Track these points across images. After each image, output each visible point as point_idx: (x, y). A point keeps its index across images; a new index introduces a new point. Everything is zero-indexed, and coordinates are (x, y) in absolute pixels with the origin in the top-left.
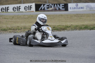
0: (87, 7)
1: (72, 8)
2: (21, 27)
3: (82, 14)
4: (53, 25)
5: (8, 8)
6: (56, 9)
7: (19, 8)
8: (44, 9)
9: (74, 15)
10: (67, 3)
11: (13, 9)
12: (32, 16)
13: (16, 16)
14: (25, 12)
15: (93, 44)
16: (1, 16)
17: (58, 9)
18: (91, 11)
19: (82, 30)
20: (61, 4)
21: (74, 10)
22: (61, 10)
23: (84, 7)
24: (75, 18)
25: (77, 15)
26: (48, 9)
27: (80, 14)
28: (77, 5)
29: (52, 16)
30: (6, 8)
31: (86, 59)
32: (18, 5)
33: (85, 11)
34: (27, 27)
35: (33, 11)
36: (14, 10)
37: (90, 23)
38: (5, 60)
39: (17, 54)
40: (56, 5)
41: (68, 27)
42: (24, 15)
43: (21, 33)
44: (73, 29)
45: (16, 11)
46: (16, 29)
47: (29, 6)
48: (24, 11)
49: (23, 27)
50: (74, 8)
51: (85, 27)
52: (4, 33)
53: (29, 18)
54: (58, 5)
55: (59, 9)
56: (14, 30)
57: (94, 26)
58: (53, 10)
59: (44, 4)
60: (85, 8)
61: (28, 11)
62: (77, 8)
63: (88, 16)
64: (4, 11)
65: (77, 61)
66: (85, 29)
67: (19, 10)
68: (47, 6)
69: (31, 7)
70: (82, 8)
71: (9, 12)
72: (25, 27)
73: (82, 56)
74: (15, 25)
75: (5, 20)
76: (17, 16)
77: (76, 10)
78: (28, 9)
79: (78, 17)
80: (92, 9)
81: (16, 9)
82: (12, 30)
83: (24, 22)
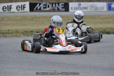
0: (91, 7)
2: (12, 31)
3: (86, 16)
6: (54, 9)
7: (10, 8)
8: (40, 9)
10: (68, 2)
11: (3, 9)
12: (25, 17)
13: (6, 17)
14: (18, 12)
15: (98, 52)
17: (56, 9)
18: (96, 11)
20: (61, 3)
22: (60, 10)
23: (88, 7)
26: (45, 9)
28: (79, 5)
29: (49, 17)
32: (9, 4)
33: (89, 12)
34: (20, 31)
35: (27, 12)
36: (5, 10)
37: (96, 26)
39: (8, 63)
40: (54, 5)
42: (16, 16)
43: (13, 37)
45: (7, 11)
46: (7, 33)
47: (22, 5)
48: (16, 11)
49: (15, 30)
50: (77, 8)
53: (22, 20)
54: (57, 5)
55: (58, 9)
56: (4, 33)
57: (100, 30)
58: (51, 11)
59: (40, 2)
60: (89, 8)
61: (21, 11)
62: (79, 8)
63: (93, 18)
67: (10, 10)
68: (44, 5)
69: (25, 6)
70: (85, 8)
72: (17, 31)
73: (86, 66)
74: (5, 28)
76: (8, 17)
78: (21, 9)
80: (98, 9)
81: (6, 8)
82: (1, 33)
83: (16, 24)
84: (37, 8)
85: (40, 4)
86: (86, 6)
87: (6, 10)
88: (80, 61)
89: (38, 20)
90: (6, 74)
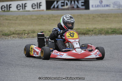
0: (114, 5)
1: (94, 6)
2: (28, 31)
3: (108, 14)
5: (11, 6)
6: (73, 7)
7: (25, 6)
8: (58, 7)
9: (97, 15)
11: (17, 7)
12: (42, 16)
13: (21, 16)
14: (33, 11)
16: (2, 17)
17: (75, 7)
18: (119, 9)
19: (109, 34)
20: (80, 0)
21: (97, 8)
22: (80, 8)
23: (110, 5)
24: (99, 19)
25: (102, 14)
26: (63, 7)
27: (105, 14)
28: (101, 2)
30: (7, 5)
31: (115, 73)
32: (24, 2)
33: (112, 10)
35: (43, 10)
36: (19, 8)
38: (8, 74)
40: (73, 2)
41: (89, 31)
42: (32, 15)
43: (29, 38)
44: (96, 33)
45: (21, 10)
46: (22, 34)
47: (37, 3)
48: (32, 9)
49: (31, 31)
50: (98, 5)
51: (113, 31)
52: (6, 39)
53: (38, 19)
54: (76, 2)
55: (78, 7)
56: (19, 34)
58: (70, 9)
60: (112, 6)
61: (36, 9)
63: (117, 17)
64: (5, 10)
65: (105, 76)
66: (112, 34)
67: (25, 9)
68: (62, 3)
70: (107, 6)
71: (12, 12)
72: (33, 31)
74: (20, 28)
75: (7, 21)
76: (23, 16)
77: (99, 8)
78: (36, 7)
79: (103, 17)
81: (20, 7)
82: (16, 34)
83: (32, 24)
84: (54, 6)
85: (57, 2)
86: (108, 4)
88: (104, 63)
89: (55, 19)
90: (23, 78)
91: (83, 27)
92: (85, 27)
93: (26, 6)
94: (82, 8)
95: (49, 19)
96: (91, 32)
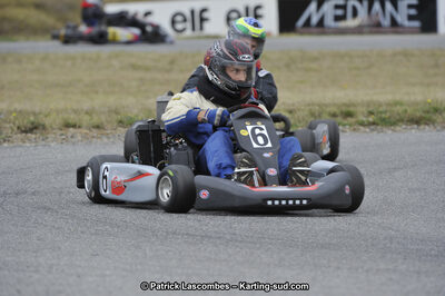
4: (367, 98)
6: (378, 25)
8: (321, 23)
11: (173, 23)
13: (187, 56)
22: (402, 26)
26: (342, 24)
29: (358, 56)
36: (179, 26)
40: (377, 6)
41: (436, 110)
47: (247, 9)
54: (389, 6)
55: (394, 23)
58: (366, 30)
67: (201, 28)
68: (337, 7)
69: (260, 12)
76: (194, 56)
81: (185, 20)
84: (309, 20)
85: (320, 3)
87: (184, 30)
89: (314, 65)
91: (412, 98)
92: (419, 98)
93: (206, 19)
94: (409, 28)
95: (288, 66)
96: (440, 114)
